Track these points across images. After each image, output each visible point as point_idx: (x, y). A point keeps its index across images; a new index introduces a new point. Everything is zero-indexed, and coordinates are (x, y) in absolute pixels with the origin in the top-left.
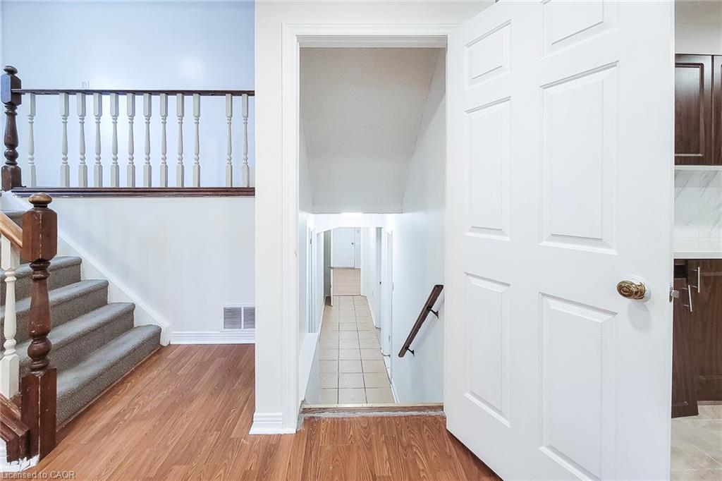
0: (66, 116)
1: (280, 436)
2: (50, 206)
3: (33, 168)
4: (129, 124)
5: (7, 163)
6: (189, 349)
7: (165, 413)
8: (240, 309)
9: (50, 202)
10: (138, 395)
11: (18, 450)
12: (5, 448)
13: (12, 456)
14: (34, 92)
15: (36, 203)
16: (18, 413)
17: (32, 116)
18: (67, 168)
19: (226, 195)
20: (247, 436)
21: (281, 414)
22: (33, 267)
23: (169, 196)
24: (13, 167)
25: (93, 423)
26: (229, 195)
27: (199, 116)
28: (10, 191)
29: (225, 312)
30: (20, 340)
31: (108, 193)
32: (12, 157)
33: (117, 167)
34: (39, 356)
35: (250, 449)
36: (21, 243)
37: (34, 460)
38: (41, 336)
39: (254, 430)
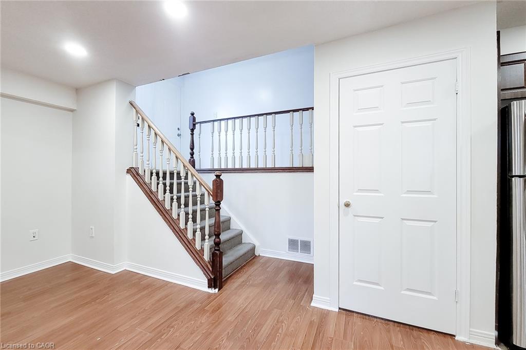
0: (213, 132)
1: (328, 311)
2: (221, 177)
3: (199, 159)
5: (190, 158)
6: (269, 259)
7: (264, 286)
8: (298, 240)
9: (221, 175)
10: (250, 275)
11: (211, 284)
12: (207, 282)
13: (210, 287)
14: (200, 123)
15: (216, 176)
16: (211, 269)
17: (199, 133)
18: (213, 158)
19: (290, 172)
20: (310, 306)
21: (328, 298)
22: (216, 204)
24: (193, 159)
25: (234, 282)
26: (291, 172)
27: (274, 127)
29: (289, 241)
30: (210, 236)
32: (192, 154)
34: (217, 244)
35: (312, 312)
36: (212, 194)
37: (217, 290)
38: (218, 235)
39: (313, 304)
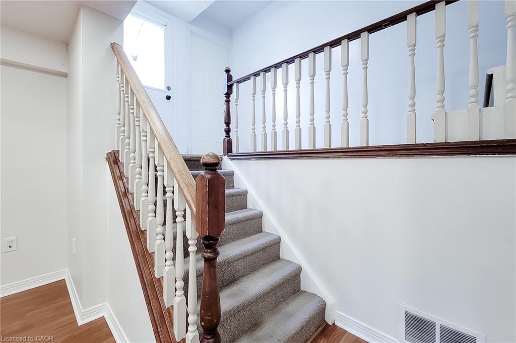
0: (254, 93)
3: (237, 138)
4: (296, 89)
5: (226, 136)
8: (434, 323)
14: (238, 82)
17: (237, 99)
18: (255, 135)
23: (334, 157)
24: (228, 138)
27: (367, 59)
28: (226, 156)
29: (407, 317)
31: (287, 156)
32: (228, 131)
33: (287, 131)
